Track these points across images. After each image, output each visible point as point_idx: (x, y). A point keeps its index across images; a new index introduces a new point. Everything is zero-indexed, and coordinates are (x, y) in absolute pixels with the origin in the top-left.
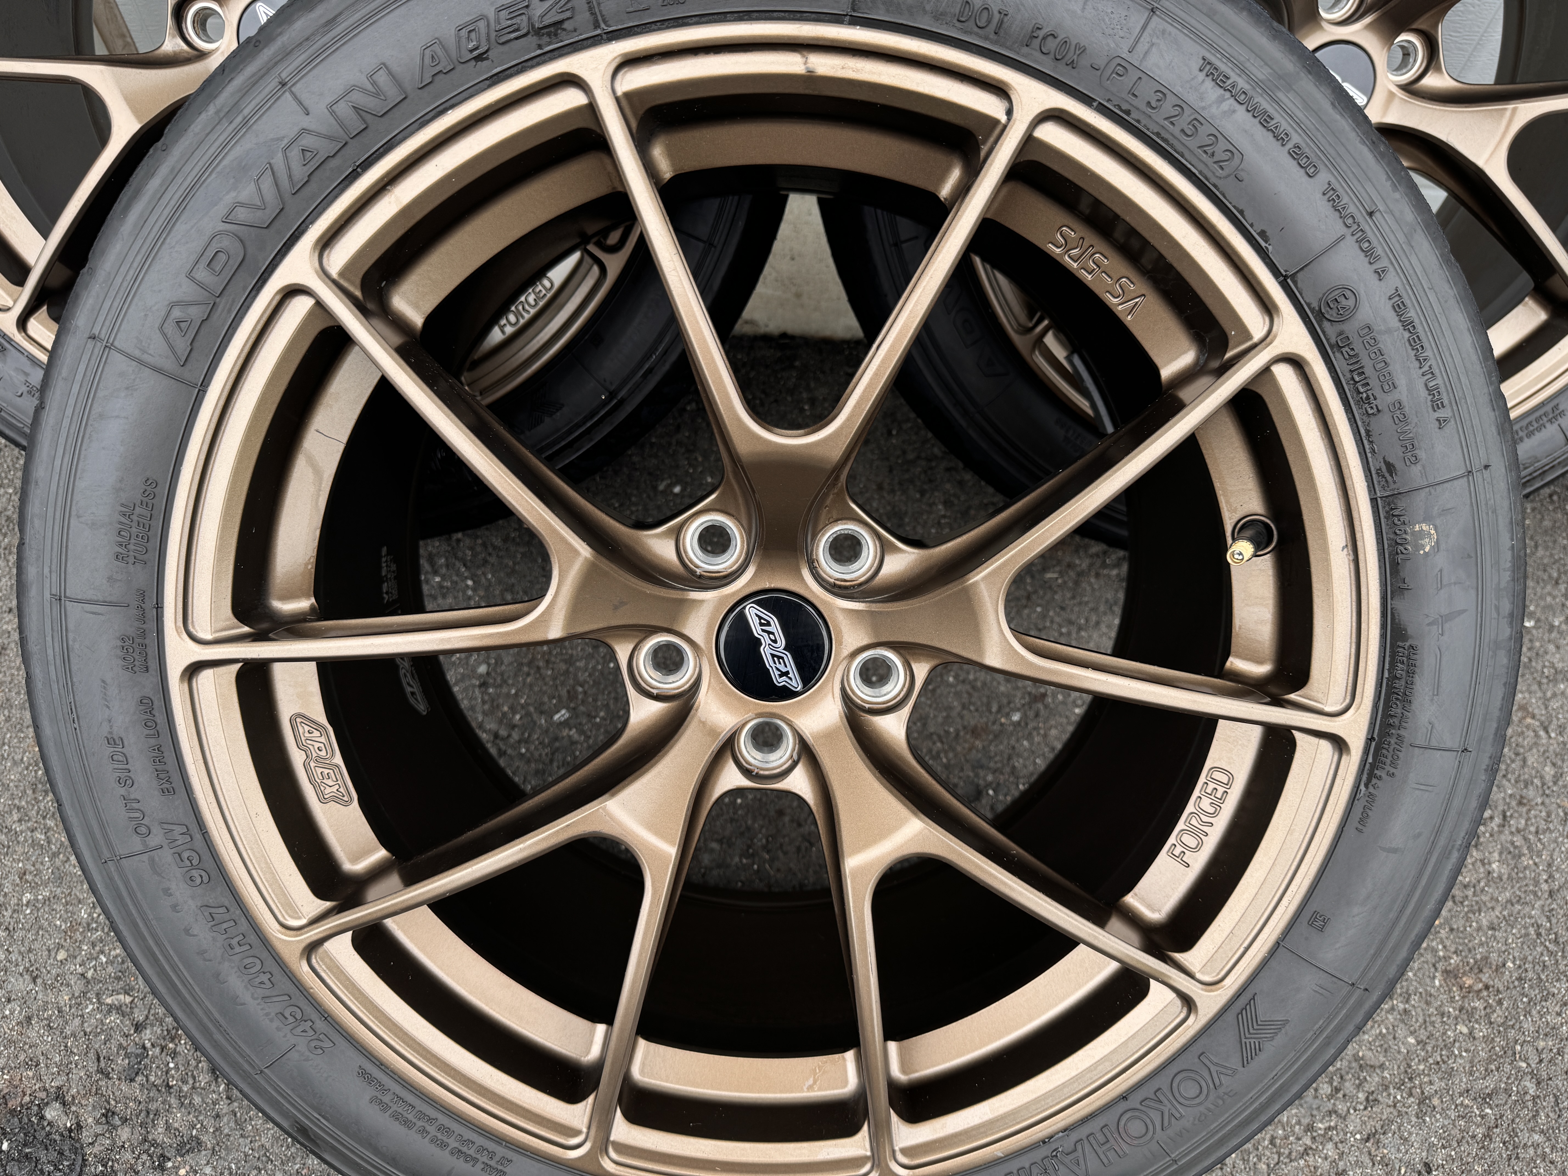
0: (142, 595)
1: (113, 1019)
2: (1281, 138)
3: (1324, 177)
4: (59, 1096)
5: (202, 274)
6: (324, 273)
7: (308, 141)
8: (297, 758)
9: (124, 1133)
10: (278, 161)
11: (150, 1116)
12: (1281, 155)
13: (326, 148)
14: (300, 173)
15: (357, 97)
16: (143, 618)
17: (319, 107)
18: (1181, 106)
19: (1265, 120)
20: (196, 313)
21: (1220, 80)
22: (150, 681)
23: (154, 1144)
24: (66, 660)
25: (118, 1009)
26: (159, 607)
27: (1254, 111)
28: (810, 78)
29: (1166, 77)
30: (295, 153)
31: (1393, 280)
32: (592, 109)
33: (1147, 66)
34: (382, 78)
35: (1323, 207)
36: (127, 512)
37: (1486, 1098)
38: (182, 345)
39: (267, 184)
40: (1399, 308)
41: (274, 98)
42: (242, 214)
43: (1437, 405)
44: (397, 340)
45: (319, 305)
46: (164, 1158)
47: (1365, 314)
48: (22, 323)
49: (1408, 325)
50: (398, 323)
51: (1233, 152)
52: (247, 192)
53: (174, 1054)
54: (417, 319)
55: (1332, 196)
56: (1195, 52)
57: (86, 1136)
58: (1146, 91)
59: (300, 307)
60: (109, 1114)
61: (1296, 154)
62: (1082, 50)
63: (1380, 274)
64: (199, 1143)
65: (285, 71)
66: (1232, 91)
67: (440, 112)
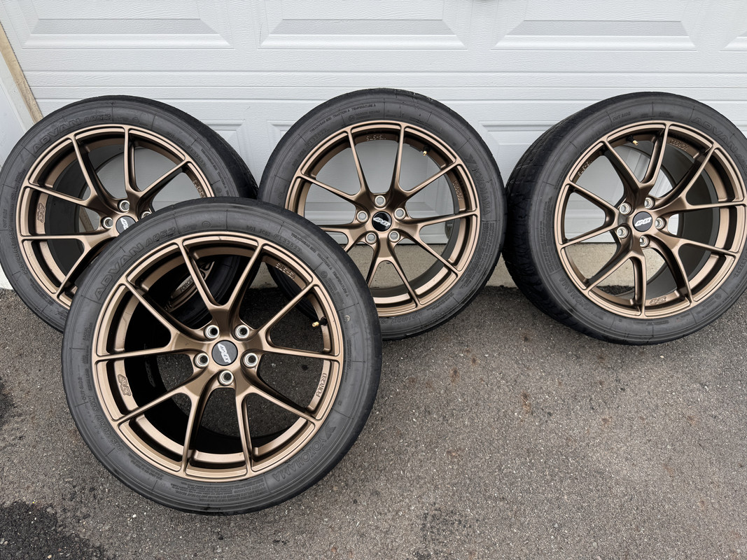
0: (88, 347)
1: (67, 485)
2: (308, 246)
3: (317, 252)
4: (51, 505)
5: (104, 283)
6: (127, 281)
7: (125, 257)
8: (119, 384)
9: (69, 514)
10: (119, 261)
11: (75, 510)
12: (309, 249)
13: (128, 258)
14: (123, 263)
15: (134, 249)
16: (88, 352)
17: (127, 251)
18: (289, 241)
19: (305, 243)
20: (102, 290)
21: (295, 237)
22: (88, 365)
23: (77, 516)
24: (71, 362)
25: (69, 482)
26: (91, 349)
27: (302, 242)
28: (220, 241)
29: (285, 237)
30: (122, 260)
31: (333, 270)
32: (179, 248)
33: (282, 235)
34: (139, 245)
35: (318, 257)
36: (86, 330)
37: (454, 485)
38: (99, 296)
39: (117, 266)
40: (335, 275)
41: (119, 250)
42: (112, 271)
43: (345, 292)
44: (143, 293)
45: (126, 287)
46: (79, 520)
47: (329, 276)
48: (58, 297)
49: (337, 278)
50: (143, 290)
51: (300, 249)
52: (113, 267)
53: (84, 493)
54: (147, 289)
55: (319, 255)
56: (290, 232)
57: (58, 515)
58: (283, 239)
59: (122, 288)
60: (64, 510)
61: (311, 248)
62: (270, 233)
63: (331, 269)
64: (89, 515)
65: (121, 245)
66: (298, 239)
67: (150, 251)
